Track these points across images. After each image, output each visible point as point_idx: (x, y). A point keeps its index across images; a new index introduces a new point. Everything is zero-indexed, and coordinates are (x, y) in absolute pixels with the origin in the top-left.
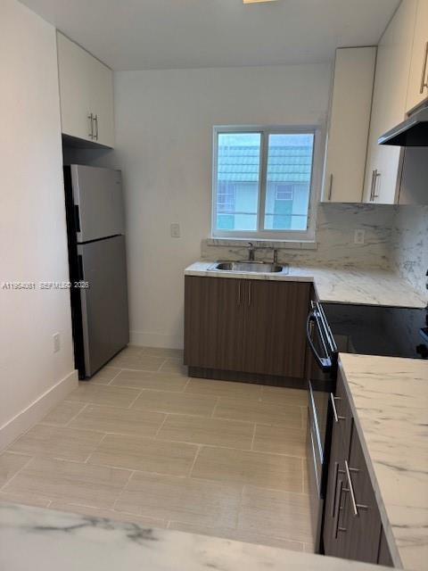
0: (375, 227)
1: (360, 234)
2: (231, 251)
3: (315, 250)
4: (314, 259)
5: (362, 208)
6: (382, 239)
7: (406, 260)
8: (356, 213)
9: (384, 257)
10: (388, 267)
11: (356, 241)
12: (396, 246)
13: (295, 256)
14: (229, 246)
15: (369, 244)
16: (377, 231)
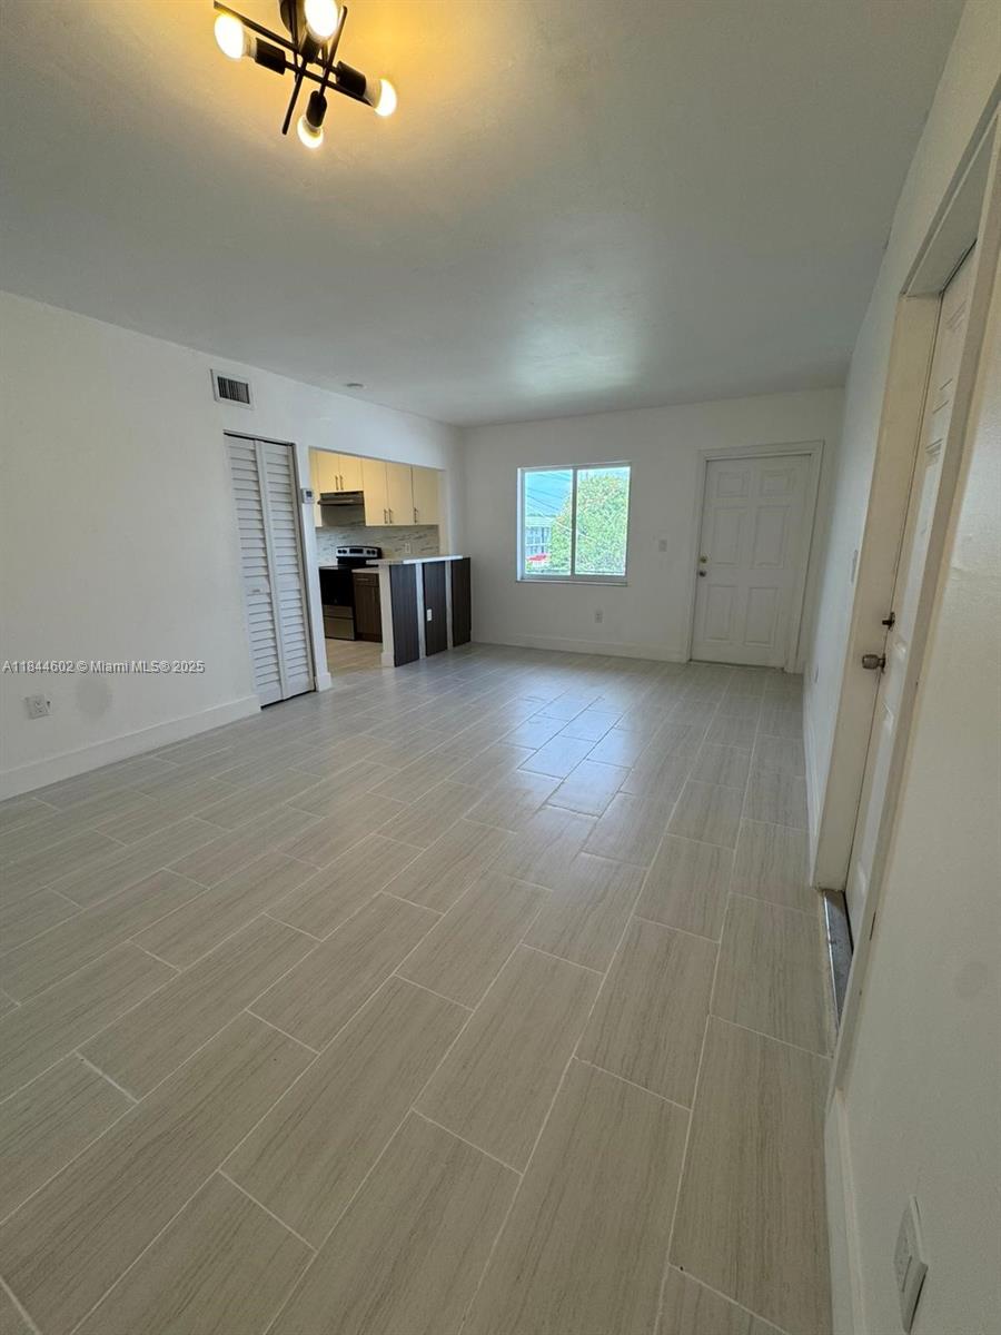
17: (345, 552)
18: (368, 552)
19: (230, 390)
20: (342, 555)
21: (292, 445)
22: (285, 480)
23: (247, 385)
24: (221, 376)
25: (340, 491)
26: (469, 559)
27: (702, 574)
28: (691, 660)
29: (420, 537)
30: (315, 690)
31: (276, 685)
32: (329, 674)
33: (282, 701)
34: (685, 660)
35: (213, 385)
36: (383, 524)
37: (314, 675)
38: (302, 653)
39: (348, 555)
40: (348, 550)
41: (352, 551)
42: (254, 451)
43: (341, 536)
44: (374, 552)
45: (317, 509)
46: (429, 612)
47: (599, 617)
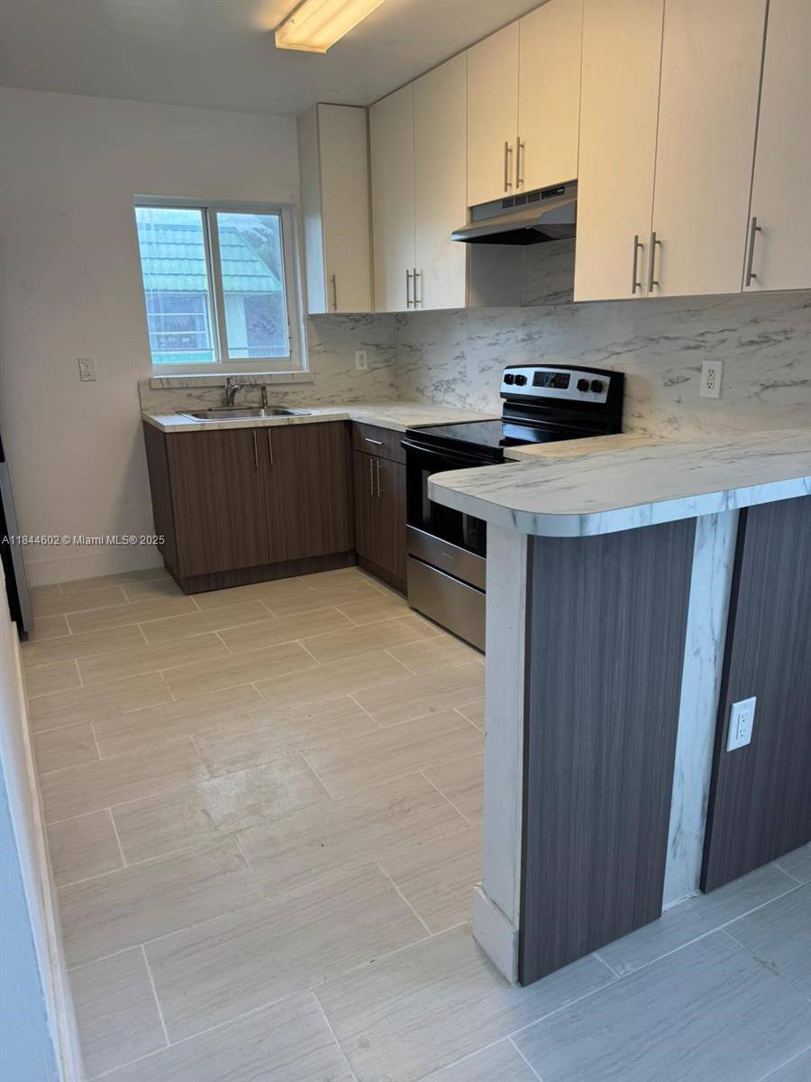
0: (377, 346)
1: (362, 357)
2: (190, 395)
3: (311, 383)
4: (311, 397)
5: (359, 320)
6: (387, 361)
7: (435, 381)
8: (353, 328)
9: (391, 385)
10: (399, 397)
11: (358, 368)
12: (412, 367)
13: (286, 394)
14: (188, 388)
15: (374, 369)
16: (380, 352)
17: (521, 381)
18: (583, 386)
20: (514, 389)
25: (515, 191)
29: (765, 339)
36: (627, 294)
39: (528, 390)
40: (529, 374)
41: (539, 380)
43: (521, 334)
44: (597, 387)
45: (458, 253)
46: (744, 714)
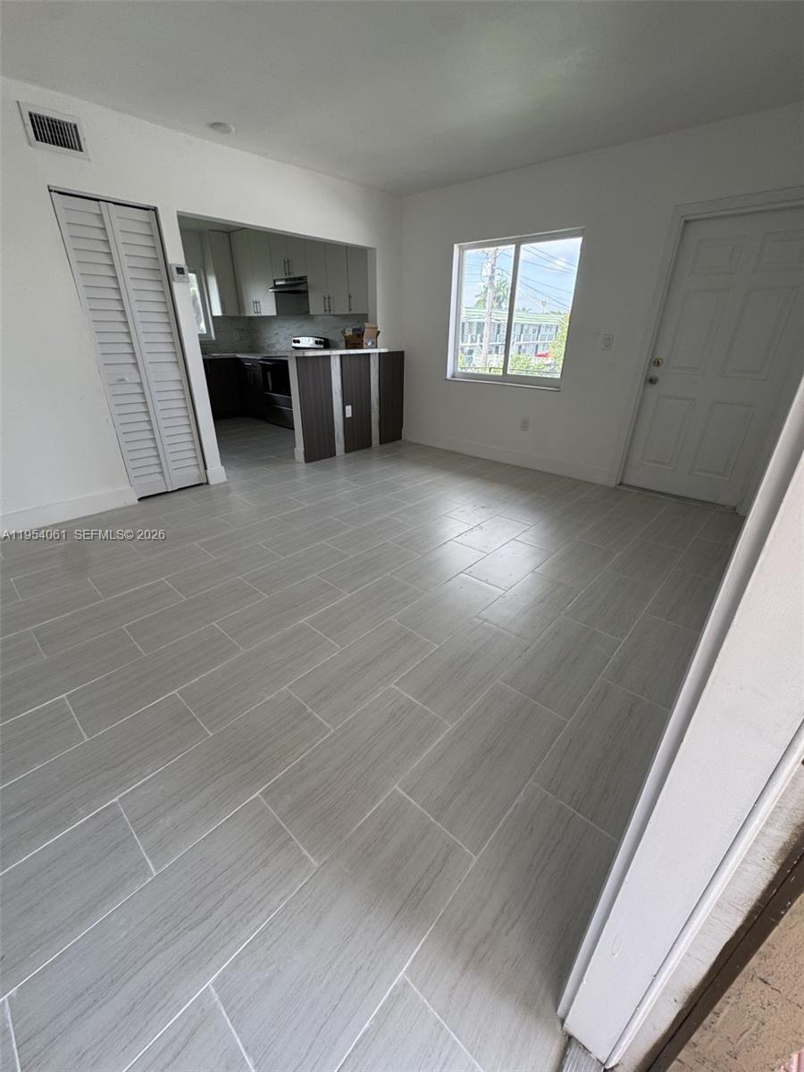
0: (242, 330)
6: (247, 336)
15: (241, 339)
17: (299, 342)
19: (54, 132)
20: (296, 345)
21: (155, 209)
22: (149, 253)
23: (75, 127)
24: (33, 111)
25: (288, 276)
26: (402, 353)
27: (652, 381)
28: (621, 484)
30: (207, 483)
31: (159, 477)
32: (223, 468)
33: (167, 492)
34: (613, 484)
35: (25, 125)
36: (323, 312)
37: (206, 468)
38: (190, 446)
42: (100, 216)
46: (349, 408)
47: (525, 425)
